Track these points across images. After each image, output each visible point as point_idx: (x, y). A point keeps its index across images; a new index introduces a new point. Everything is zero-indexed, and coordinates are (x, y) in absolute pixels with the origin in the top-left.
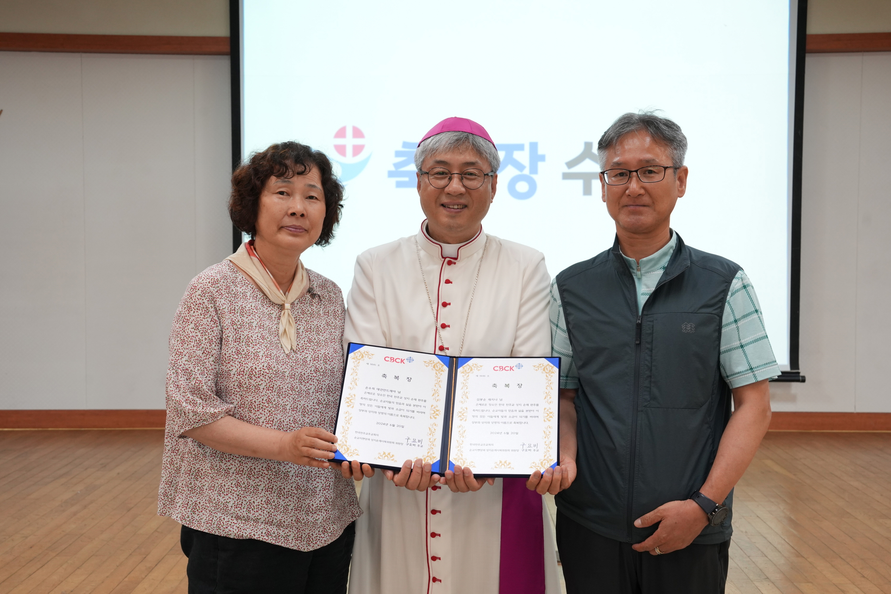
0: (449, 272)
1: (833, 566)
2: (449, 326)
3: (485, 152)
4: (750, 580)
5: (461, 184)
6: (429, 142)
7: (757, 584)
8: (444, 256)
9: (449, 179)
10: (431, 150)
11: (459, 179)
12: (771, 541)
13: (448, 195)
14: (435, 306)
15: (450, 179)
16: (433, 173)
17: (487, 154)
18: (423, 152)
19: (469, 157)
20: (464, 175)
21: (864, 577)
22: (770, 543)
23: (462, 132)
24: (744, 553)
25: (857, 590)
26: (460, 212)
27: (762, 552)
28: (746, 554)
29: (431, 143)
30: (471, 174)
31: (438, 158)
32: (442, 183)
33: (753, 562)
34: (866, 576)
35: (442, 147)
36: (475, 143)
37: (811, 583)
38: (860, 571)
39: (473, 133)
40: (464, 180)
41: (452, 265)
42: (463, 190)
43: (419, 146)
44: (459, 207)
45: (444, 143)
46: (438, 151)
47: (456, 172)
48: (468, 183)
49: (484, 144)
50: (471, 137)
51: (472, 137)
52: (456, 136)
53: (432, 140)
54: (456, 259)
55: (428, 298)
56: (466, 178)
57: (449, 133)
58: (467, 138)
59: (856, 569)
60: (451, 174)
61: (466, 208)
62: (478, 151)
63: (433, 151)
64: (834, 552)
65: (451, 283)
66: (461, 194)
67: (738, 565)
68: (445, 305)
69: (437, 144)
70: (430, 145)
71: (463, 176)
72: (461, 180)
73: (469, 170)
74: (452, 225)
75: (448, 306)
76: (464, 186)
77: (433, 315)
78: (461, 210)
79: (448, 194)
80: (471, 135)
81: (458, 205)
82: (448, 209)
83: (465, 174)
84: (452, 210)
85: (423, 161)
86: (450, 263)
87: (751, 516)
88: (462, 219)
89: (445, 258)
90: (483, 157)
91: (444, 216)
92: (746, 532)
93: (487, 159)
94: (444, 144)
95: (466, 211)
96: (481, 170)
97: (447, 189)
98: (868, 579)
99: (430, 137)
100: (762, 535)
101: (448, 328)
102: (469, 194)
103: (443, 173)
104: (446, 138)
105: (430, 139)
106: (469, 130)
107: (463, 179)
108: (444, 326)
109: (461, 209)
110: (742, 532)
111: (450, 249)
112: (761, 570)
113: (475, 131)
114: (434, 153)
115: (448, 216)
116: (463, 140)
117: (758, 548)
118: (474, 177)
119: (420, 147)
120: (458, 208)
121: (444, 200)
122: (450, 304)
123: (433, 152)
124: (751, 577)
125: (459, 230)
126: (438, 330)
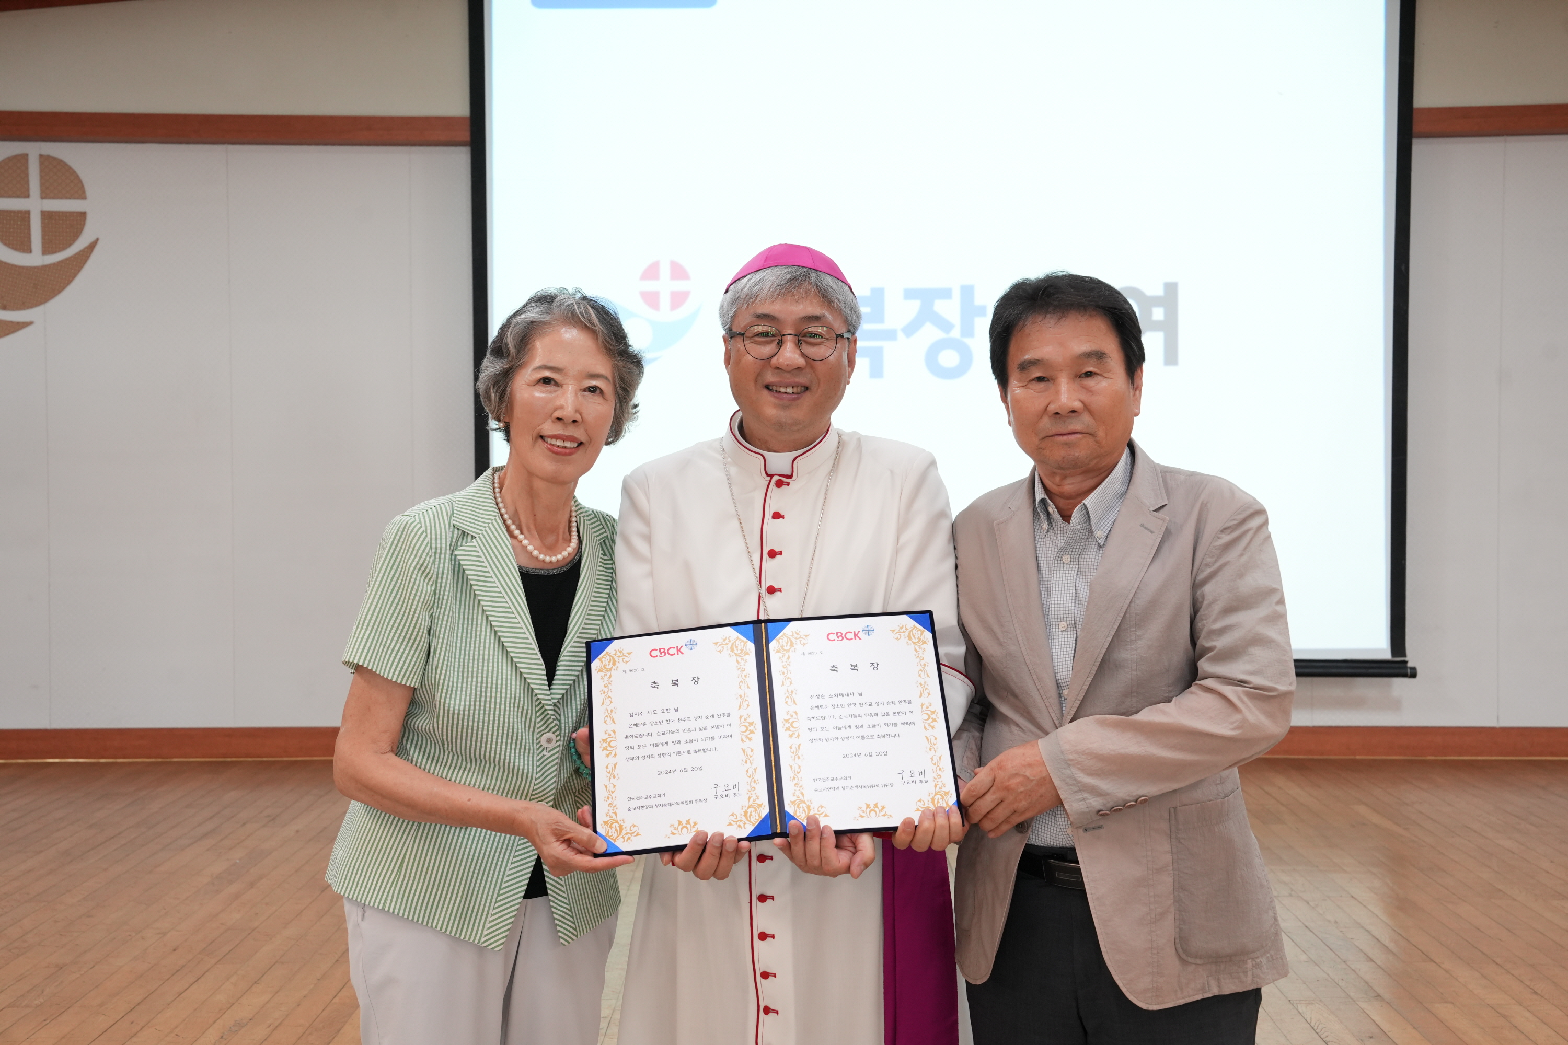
0: (779, 499)
1: (1484, 977)
2: (780, 590)
3: (837, 299)
4: (1351, 999)
5: (798, 351)
6: (744, 283)
7: (1363, 1005)
8: (770, 473)
9: (778, 343)
10: (748, 297)
11: (795, 343)
12: (1378, 937)
13: (776, 371)
14: (756, 557)
15: (780, 344)
16: (751, 335)
17: (839, 302)
18: (733, 301)
19: (811, 308)
20: (802, 338)
21: (1536, 993)
22: (1377, 939)
23: (799, 266)
24: (1336, 954)
25: (1528, 1014)
26: (798, 398)
27: (1365, 954)
28: (1339, 957)
29: (748, 286)
30: (814, 335)
31: (762, 310)
32: (767, 350)
33: (1353, 970)
34: (1539, 992)
35: (765, 291)
36: (819, 284)
37: (1452, 1003)
38: (1528, 983)
39: (816, 268)
40: (804, 346)
41: (784, 487)
42: (801, 361)
43: (727, 291)
44: (795, 390)
45: (768, 284)
46: (759, 298)
47: (789, 332)
48: (810, 351)
49: (834, 286)
50: (813, 274)
51: (815, 275)
52: (790, 273)
53: (748, 281)
54: (790, 477)
55: (744, 544)
56: (807, 343)
57: (777, 269)
58: (807, 276)
59: (1521, 981)
60: (782, 336)
61: (808, 392)
62: (826, 298)
63: (751, 298)
64: (1483, 953)
65: (783, 517)
66: (799, 369)
67: (1328, 975)
68: (773, 554)
69: (758, 286)
70: (746, 289)
71: (800, 338)
72: (798, 344)
73: (810, 330)
74: (784, 420)
75: (778, 556)
76: (803, 355)
77: (753, 574)
78: (799, 395)
79: (777, 368)
80: (813, 271)
81: (793, 387)
82: (777, 395)
83: (805, 336)
84: (785, 396)
85: (734, 316)
86: (779, 484)
87: (1341, 896)
88: (799, 412)
89: (772, 476)
90: (833, 307)
91: (770, 408)
92: (1336, 922)
93: (840, 310)
94: (769, 286)
95: (808, 394)
96: (830, 328)
97: (774, 360)
98: (1543, 997)
99: (745, 276)
100: (1363, 927)
101: (779, 593)
102: (812, 367)
103: (766, 334)
104: (772, 276)
105: (746, 279)
106: (809, 263)
107: (801, 344)
108: (771, 590)
109: (798, 393)
110: (1329, 921)
111: (779, 461)
112: (1367, 983)
113: (820, 266)
114: (752, 303)
115: (776, 406)
116: (801, 280)
117: (1358, 947)
118: (818, 340)
119: (728, 294)
120: (793, 393)
121: (770, 377)
122: (781, 553)
123: (751, 301)
124: (1352, 994)
125: (795, 428)
126: (761, 599)
